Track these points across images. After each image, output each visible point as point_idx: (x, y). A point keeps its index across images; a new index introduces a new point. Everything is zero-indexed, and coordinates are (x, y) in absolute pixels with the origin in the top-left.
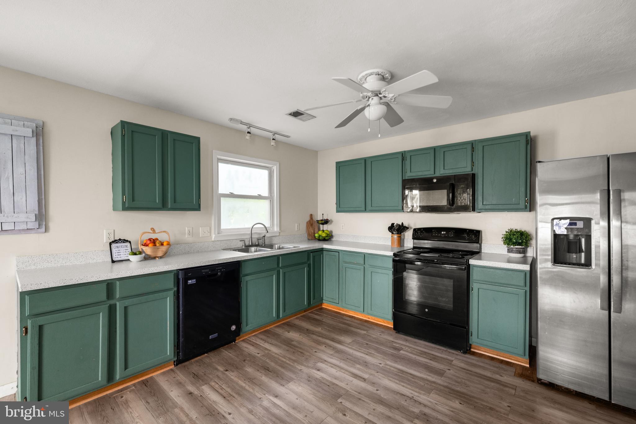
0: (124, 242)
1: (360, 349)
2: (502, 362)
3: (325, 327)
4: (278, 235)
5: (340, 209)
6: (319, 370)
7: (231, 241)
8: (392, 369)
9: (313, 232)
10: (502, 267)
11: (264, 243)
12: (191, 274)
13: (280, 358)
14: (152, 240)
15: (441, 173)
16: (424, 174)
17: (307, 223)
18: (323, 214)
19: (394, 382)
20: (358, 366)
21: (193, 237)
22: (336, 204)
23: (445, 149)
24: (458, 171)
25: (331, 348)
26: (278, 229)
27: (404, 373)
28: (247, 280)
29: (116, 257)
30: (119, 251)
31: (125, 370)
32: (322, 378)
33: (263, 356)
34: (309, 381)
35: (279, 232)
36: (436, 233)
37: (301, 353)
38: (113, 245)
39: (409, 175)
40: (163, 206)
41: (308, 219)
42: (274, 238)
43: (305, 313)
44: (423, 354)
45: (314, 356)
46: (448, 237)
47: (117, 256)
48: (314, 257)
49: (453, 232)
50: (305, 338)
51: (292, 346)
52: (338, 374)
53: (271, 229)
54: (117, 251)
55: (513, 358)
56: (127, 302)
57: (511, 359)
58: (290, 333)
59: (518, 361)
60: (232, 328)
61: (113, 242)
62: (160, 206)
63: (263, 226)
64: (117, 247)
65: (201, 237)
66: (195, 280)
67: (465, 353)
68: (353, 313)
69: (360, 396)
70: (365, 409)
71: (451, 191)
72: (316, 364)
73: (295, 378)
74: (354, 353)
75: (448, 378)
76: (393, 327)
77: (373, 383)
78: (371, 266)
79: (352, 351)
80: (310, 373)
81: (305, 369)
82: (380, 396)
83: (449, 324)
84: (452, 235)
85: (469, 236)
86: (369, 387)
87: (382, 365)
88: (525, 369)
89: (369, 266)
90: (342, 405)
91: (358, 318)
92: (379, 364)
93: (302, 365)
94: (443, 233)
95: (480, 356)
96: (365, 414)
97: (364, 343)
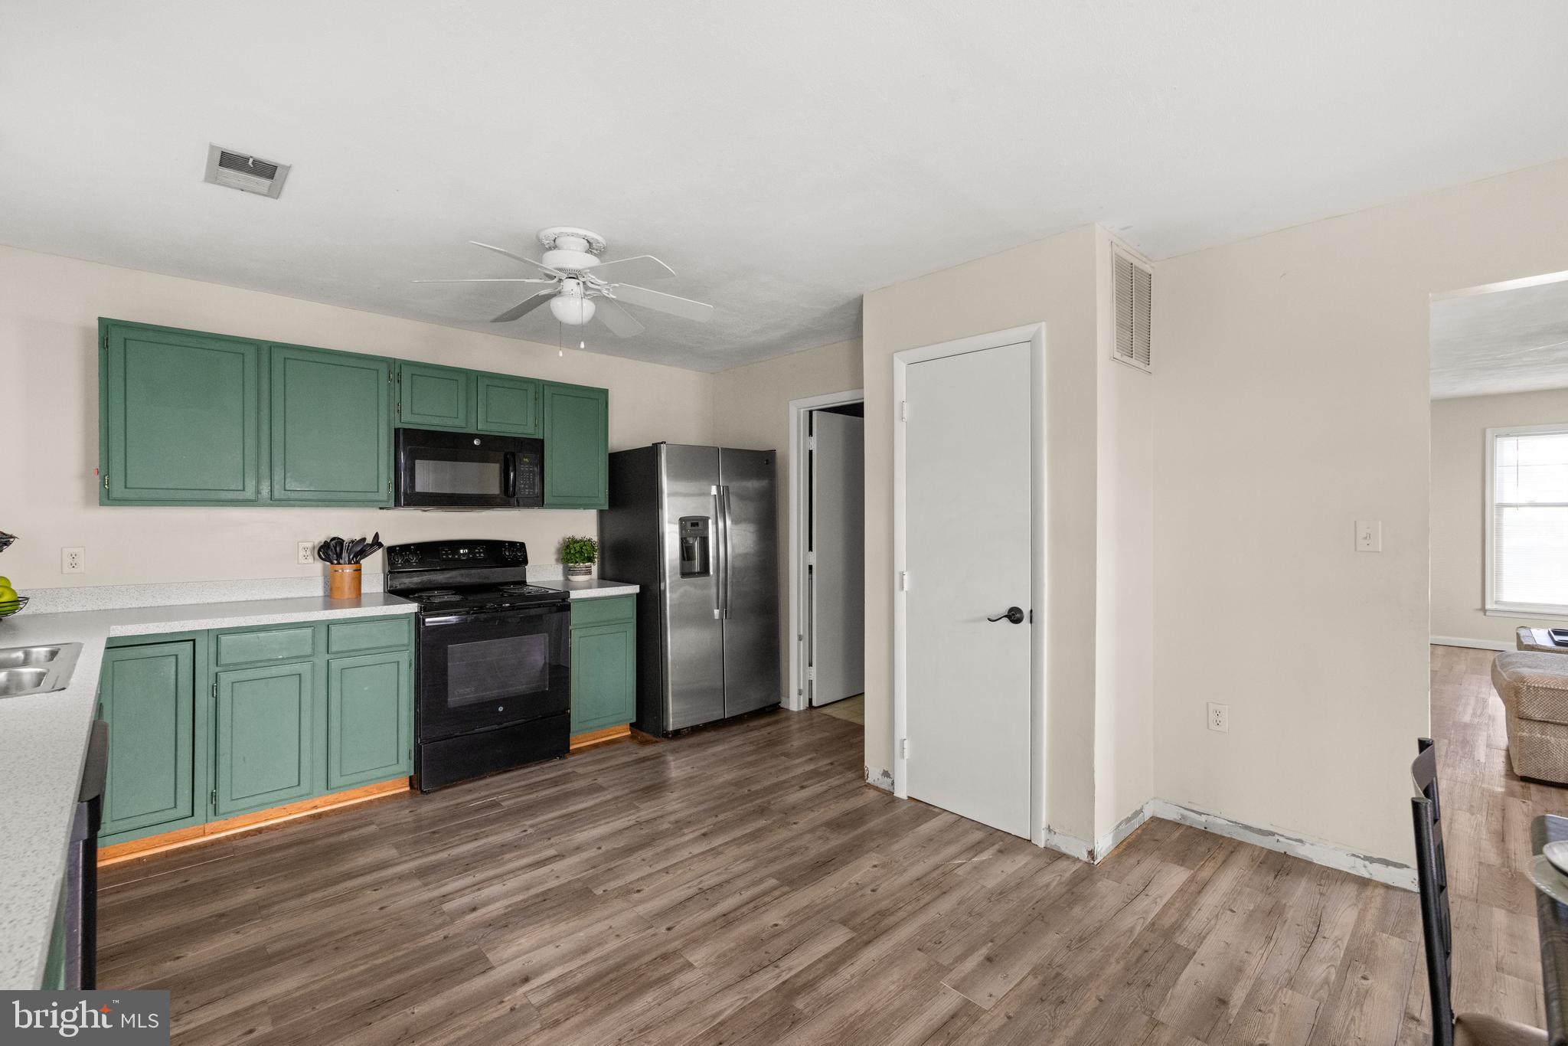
3: (256, 881)
6: (474, 909)
8: (550, 823)
13: (339, 977)
15: (480, 428)
16: (444, 423)
20: (507, 856)
22: (101, 472)
23: (492, 382)
24: (513, 431)
25: (394, 881)
32: (510, 906)
33: (274, 1020)
34: (506, 926)
36: (449, 554)
39: (408, 419)
44: (531, 787)
45: (402, 913)
46: (475, 559)
49: (481, 548)
52: (512, 883)
55: (613, 733)
57: (610, 735)
59: (619, 733)
67: (563, 758)
69: (603, 867)
70: (635, 870)
71: (511, 468)
72: (442, 911)
73: (476, 947)
74: (453, 853)
75: (614, 785)
76: (408, 789)
77: (578, 849)
78: (339, 656)
79: (444, 855)
80: (474, 923)
81: (450, 930)
82: (615, 849)
83: (542, 718)
84: (482, 555)
85: (512, 554)
86: (585, 855)
87: (530, 831)
88: (632, 737)
89: (332, 656)
90: (613, 890)
91: (278, 825)
92: (525, 833)
93: (423, 935)
94: (462, 551)
95: (580, 750)
96: (647, 870)
97: (426, 835)
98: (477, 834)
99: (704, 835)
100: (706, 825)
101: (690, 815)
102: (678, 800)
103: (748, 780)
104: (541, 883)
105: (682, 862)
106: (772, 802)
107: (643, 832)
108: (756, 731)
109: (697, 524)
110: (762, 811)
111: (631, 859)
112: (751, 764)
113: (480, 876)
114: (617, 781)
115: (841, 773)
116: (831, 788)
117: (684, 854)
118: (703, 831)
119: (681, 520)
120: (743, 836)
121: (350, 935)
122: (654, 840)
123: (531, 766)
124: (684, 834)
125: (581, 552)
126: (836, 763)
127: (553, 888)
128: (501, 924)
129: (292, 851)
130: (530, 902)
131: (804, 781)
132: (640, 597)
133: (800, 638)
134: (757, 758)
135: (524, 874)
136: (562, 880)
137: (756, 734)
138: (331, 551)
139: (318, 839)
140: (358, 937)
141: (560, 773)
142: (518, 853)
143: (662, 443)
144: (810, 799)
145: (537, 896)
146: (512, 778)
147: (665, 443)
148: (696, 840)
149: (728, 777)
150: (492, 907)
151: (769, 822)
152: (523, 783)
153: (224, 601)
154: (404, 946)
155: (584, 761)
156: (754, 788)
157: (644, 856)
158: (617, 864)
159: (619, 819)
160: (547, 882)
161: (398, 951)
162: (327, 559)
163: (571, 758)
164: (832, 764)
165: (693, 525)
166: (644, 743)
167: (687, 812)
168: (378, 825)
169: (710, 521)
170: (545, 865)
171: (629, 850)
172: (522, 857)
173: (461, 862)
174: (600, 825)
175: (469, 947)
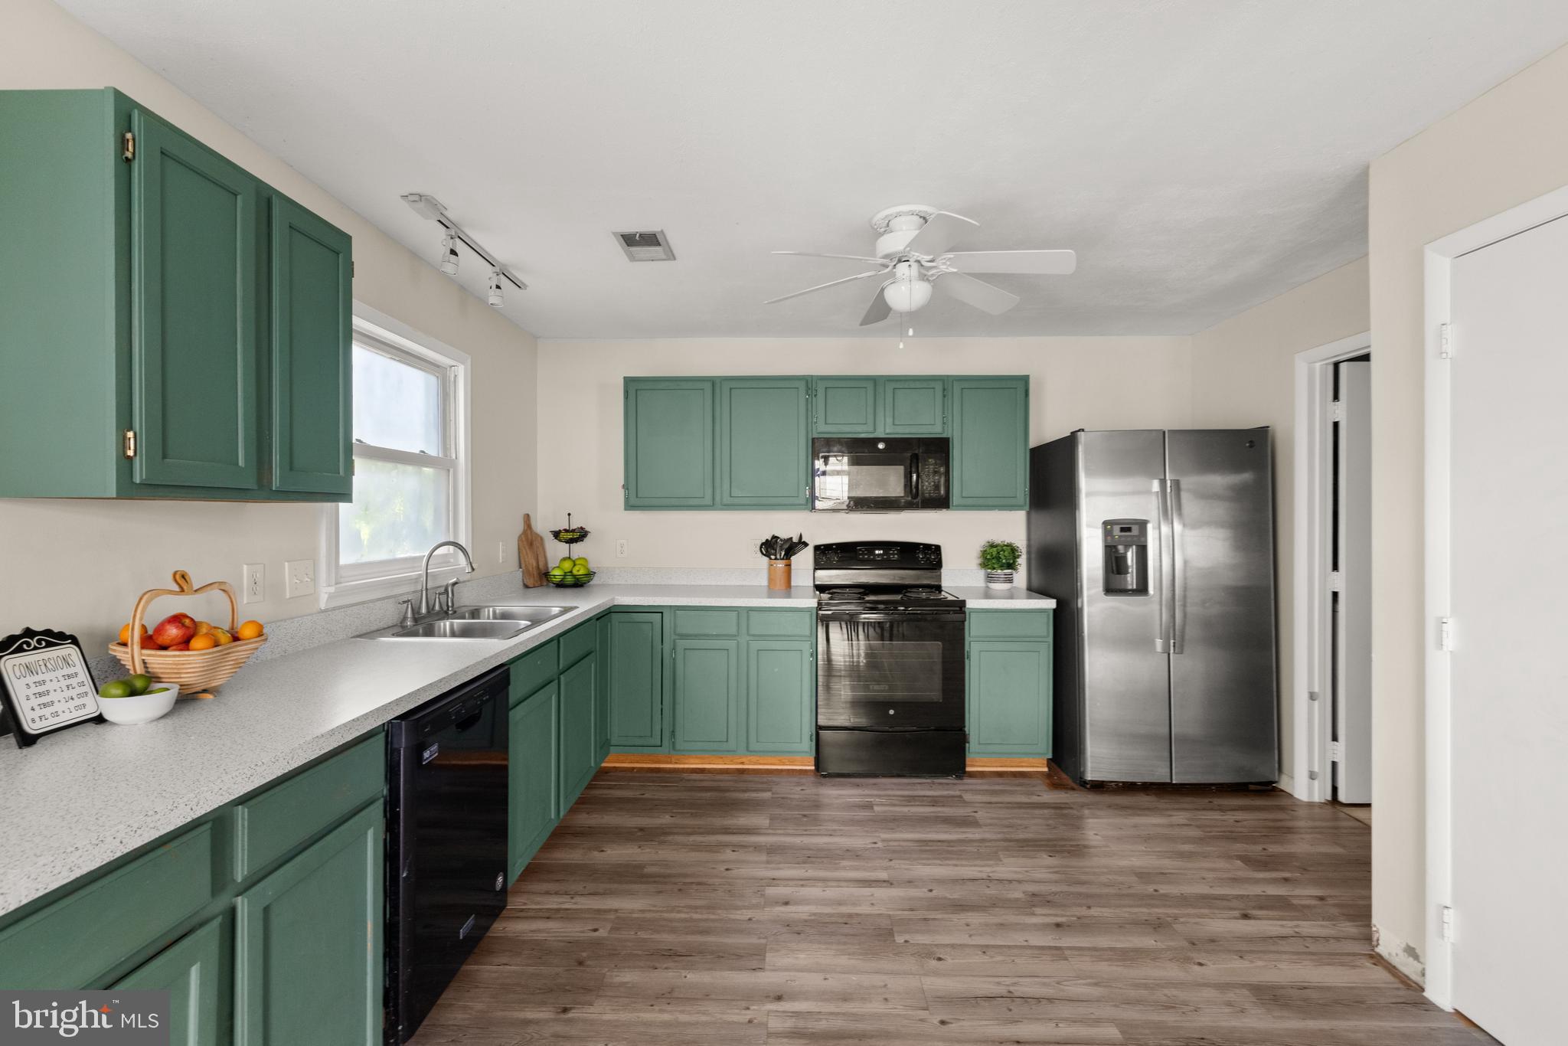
0: (46, 644)
1: (806, 830)
2: (1015, 775)
3: (675, 811)
4: (469, 577)
5: (633, 501)
6: (786, 903)
7: (371, 605)
8: (902, 843)
9: (535, 564)
10: (1017, 607)
11: (452, 607)
12: (428, 729)
13: (666, 915)
14: (184, 620)
15: (888, 431)
16: (853, 431)
17: (520, 538)
18: (569, 514)
19: (936, 865)
20: (844, 863)
21: (264, 599)
22: (626, 487)
23: (898, 385)
24: (920, 431)
25: (751, 849)
27: (930, 844)
29: (35, 715)
30: (40, 690)
32: (815, 914)
33: (612, 929)
34: (799, 934)
36: (866, 554)
37: (699, 884)
39: (823, 429)
40: (259, 482)
41: (520, 528)
44: (911, 800)
45: (738, 881)
46: (889, 560)
47: (38, 712)
49: (896, 550)
50: (662, 849)
51: (657, 879)
52: (832, 893)
54: (34, 690)
55: (1024, 764)
56: (270, 888)
57: (1022, 766)
58: (609, 852)
59: (1033, 767)
62: (251, 478)
64: (30, 670)
65: (290, 598)
66: (435, 747)
67: (959, 777)
68: (697, 761)
69: (920, 914)
70: (953, 932)
71: (913, 470)
72: (763, 893)
73: (763, 941)
74: (805, 842)
75: (991, 825)
76: (813, 768)
77: (910, 882)
78: (757, 638)
79: (797, 840)
80: (778, 916)
81: (756, 914)
82: (945, 898)
83: (935, 730)
84: (896, 556)
85: (927, 557)
86: (913, 892)
87: (880, 845)
88: (1048, 776)
89: (752, 638)
90: (914, 945)
91: (715, 769)
92: (874, 846)
93: (737, 908)
94: (877, 552)
95: (982, 775)
96: (964, 939)
97: (798, 816)
98: (835, 830)
99: (1058, 925)
100: (1068, 913)
101: (1055, 894)
102: (1051, 867)
103: (1163, 875)
104: (854, 904)
105: (1009, 947)
106: (1182, 920)
107: (988, 891)
108: (1218, 813)
109: (1129, 530)
110: (1158, 926)
111: (955, 917)
112: (1181, 855)
113: (811, 873)
114: (996, 821)
115: (1330, 918)
116: (1298, 936)
117: (1018, 939)
118: (1059, 920)
119: (1105, 523)
120: (1111, 949)
121: (693, 883)
122: (994, 905)
123: (924, 777)
124: (1033, 914)
125: (998, 558)
126: (1330, 901)
127: (861, 915)
128: (796, 929)
129: (708, 794)
130: (833, 919)
131: (1254, 908)
132: (1057, 613)
133: (1312, 697)
134: (1193, 850)
135: (848, 887)
136: (875, 910)
137: (1216, 816)
138: (769, 547)
139: (728, 791)
140: (699, 887)
141: (945, 793)
142: (856, 864)
143: (1079, 431)
144: (1249, 939)
145: (842, 915)
146: (899, 784)
147: (1083, 430)
148: (1045, 927)
149: (1137, 862)
150: (800, 908)
151: (1160, 945)
152: (906, 793)
153: (702, 584)
154: (720, 911)
155: (979, 787)
156: (1164, 889)
157: (969, 920)
158: (939, 916)
159: (971, 866)
160: (860, 905)
161: (713, 914)
162: (768, 555)
163: (967, 781)
164: (1321, 898)
165: (1123, 530)
166: (1056, 786)
167: (1054, 888)
168: (773, 794)
169: (1150, 527)
170: (870, 886)
171: (959, 907)
172: (856, 869)
173: (805, 852)
174: (948, 865)
175: (760, 938)
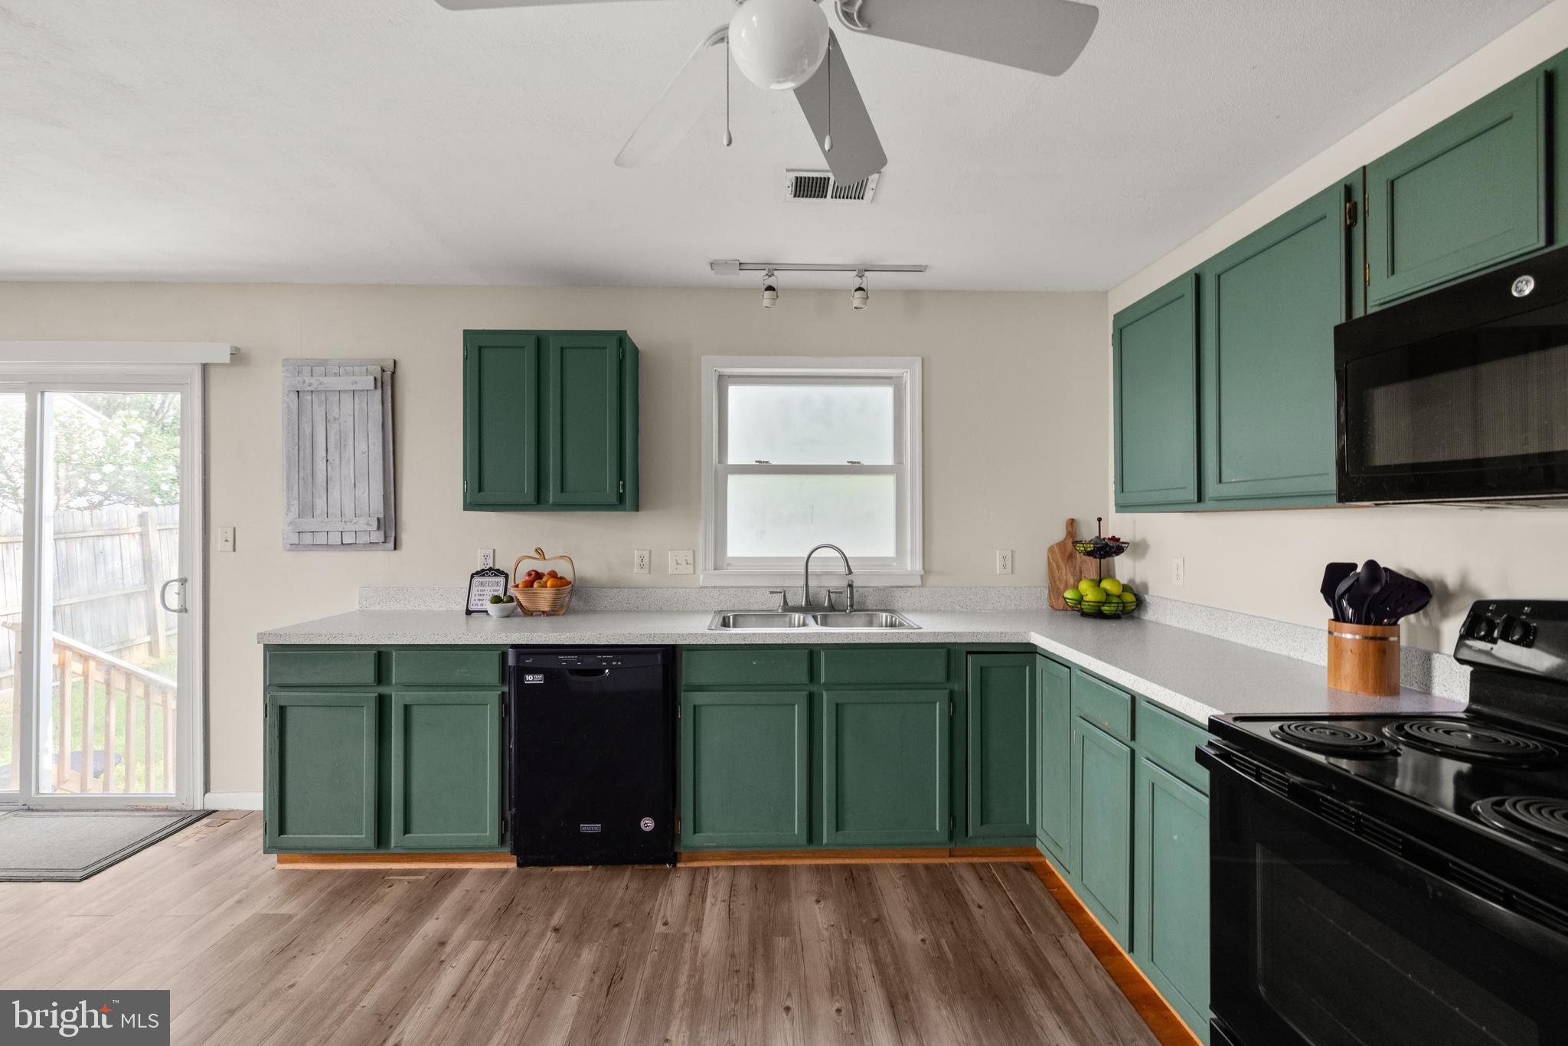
0: (496, 575)
4: (919, 582)
12: (531, 661)
14: (533, 573)
17: (1051, 550)
18: (1100, 520)
21: (650, 572)
22: (1114, 477)
26: (919, 566)
28: (697, 703)
29: (474, 603)
30: (482, 593)
31: (404, 834)
35: (922, 577)
38: (477, 579)
40: (538, 502)
41: (1059, 534)
42: (898, 593)
43: (952, 860)
47: (477, 602)
48: (983, 672)
53: (895, 564)
54: (479, 593)
56: (411, 697)
60: (642, 823)
61: (477, 573)
62: (531, 499)
63: (838, 555)
64: (482, 584)
65: (672, 574)
66: (541, 676)
